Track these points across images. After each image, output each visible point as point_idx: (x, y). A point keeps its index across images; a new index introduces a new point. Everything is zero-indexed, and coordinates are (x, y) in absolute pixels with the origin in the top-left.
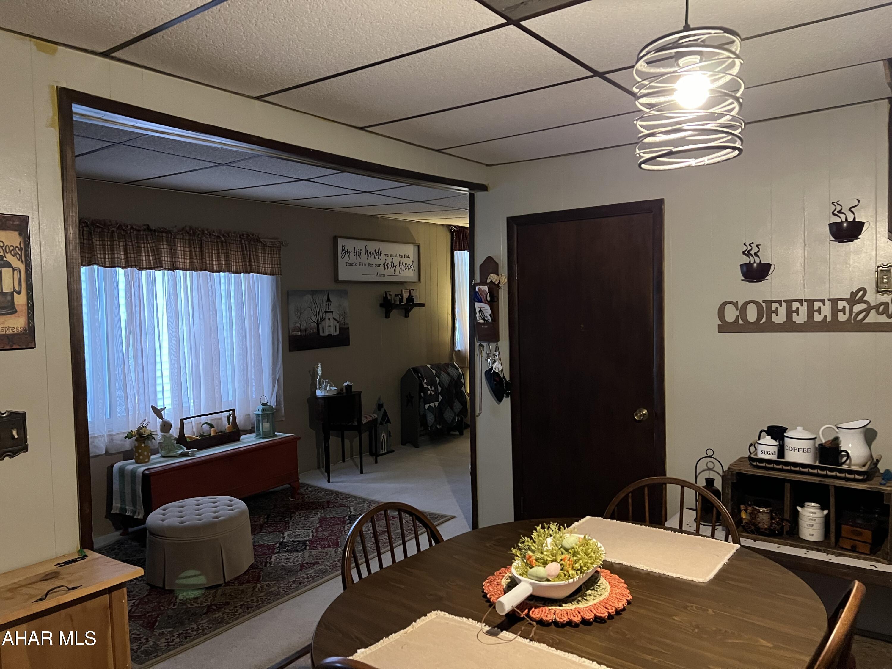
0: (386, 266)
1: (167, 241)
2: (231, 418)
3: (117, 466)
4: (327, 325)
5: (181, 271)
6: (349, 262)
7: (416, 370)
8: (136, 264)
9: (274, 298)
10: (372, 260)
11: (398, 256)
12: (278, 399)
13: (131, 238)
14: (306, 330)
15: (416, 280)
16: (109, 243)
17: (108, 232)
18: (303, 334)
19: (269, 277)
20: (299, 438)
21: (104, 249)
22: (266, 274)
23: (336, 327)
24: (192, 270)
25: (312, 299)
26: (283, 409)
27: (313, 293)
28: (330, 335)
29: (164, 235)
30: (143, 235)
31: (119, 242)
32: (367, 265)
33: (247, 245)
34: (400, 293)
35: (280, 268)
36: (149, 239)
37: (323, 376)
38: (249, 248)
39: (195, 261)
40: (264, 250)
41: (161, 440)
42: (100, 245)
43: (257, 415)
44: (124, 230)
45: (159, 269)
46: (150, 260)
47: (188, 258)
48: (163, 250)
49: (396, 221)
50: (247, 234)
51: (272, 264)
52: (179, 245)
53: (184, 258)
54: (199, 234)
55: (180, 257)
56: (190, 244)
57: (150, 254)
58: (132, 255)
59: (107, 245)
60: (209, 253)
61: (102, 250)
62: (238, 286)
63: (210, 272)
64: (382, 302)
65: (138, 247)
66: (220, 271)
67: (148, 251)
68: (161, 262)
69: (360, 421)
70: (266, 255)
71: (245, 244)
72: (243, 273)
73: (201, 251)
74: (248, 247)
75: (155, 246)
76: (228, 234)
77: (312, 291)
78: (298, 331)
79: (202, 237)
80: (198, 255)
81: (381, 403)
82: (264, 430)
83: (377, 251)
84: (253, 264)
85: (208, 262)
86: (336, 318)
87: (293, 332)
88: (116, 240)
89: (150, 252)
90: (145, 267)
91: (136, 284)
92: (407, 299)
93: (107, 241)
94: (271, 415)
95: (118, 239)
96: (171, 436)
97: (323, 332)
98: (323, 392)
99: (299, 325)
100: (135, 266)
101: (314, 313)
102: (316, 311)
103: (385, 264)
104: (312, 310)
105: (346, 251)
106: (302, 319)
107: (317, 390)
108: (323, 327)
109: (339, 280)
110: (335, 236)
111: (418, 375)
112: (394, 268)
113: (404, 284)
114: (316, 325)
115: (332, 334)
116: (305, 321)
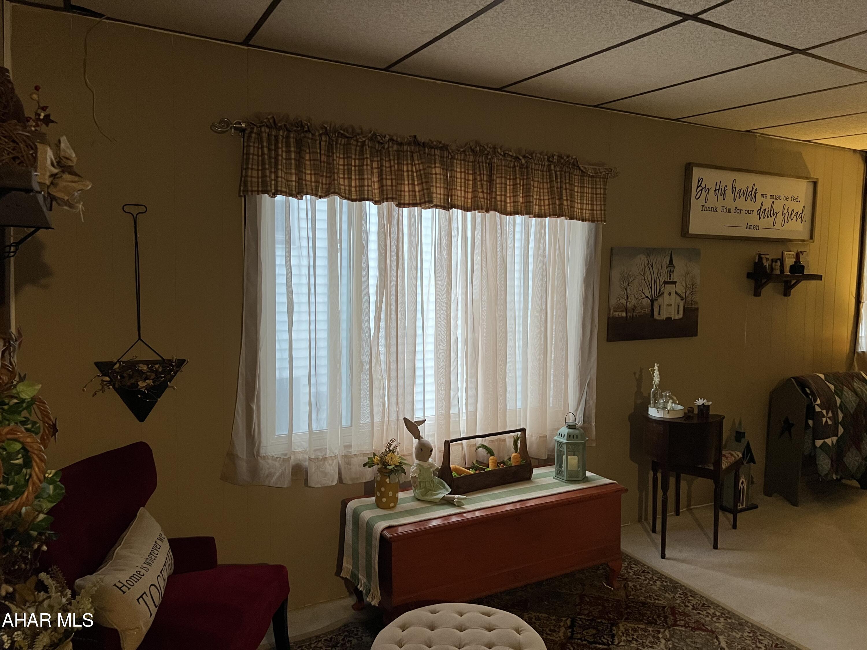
0: (761, 213)
1: (442, 162)
2: (519, 442)
3: (352, 505)
4: (666, 303)
5: (460, 211)
6: (707, 205)
7: (802, 383)
8: (394, 196)
9: (590, 258)
10: (742, 204)
11: (782, 197)
12: (587, 412)
13: (389, 156)
14: (634, 309)
15: (805, 236)
16: (357, 162)
17: (357, 146)
18: (629, 315)
19: (586, 224)
20: (626, 490)
21: (349, 171)
22: (583, 220)
23: (678, 306)
24: (474, 210)
25: (646, 262)
26: (594, 429)
27: (650, 251)
28: (669, 319)
29: (438, 152)
30: (407, 151)
31: (372, 161)
32: (733, 211)
33: (558, 173)
34: (780, 257)
35: (604, 210)
36: (415, 158)
37: (662, 386)
38: (561, 178)
39: (481, 195)
40: (582, 181)
41: (414, 472)
42: (344, 165)
43: (560, 443)
44: (379, 142)
45: (427, 205)
46: (415, 191)
47: (470, 190)
48: (434, 176)
49: (783, 141)
50: (558, 156)
51: (592, 205)
52: (458, 170)
53: (465, 191)
54: (488, 154)
55: (459, 188)
56: (474, 169)
57: (416, 183)
58: (389, 182)
59: (355, 166)
60: (502, 184)
61: (346, 172)
62: (540, 237)
63: (501, 213)
64: (751, 271)
65: (398, 170)
66: (516, 213)
67: (413, 176)
68: (430, 194)
69: (718, 463)
70: (586, 190)
71: (556, 172)
72: (550, 216)
73: (490, 181)
74: (559, 177)
75: (424, 169)
76: (531, 154)
77: (647, 249)
78: (622, 311)
79: (492, 158)
80: (485, 187)
81: (742, 431)
82: (569, 469)
83: (750, 189)
84: (565, 203)
85: (499, 198)
86: (680, 292)
87: (615, 311)
88: (367, 158)
89: (416, 179)
90: (407, 202)
91: (394, 229)
92: (792, 267)
93: (355, 159)
94: (581, 447)
95: (370, 156)
96: (432, 466)
97: (659, 314)
98: (661, 412)
99: (623, 301)
100: (393, 199)
101: (648, 283)
102: (650, 280)
103: (760, 209)
104: (646, 278)
105: (703, 188)
106: (630, 292)
107: (650, 407)
108: (660, 306)
109: (690, 233)
110: (690, 164)
111: (806, 390)
112: (773, 217)
113: (788, 243)
114: (649, 301)
115: (671, 318)
116: (633, 296)
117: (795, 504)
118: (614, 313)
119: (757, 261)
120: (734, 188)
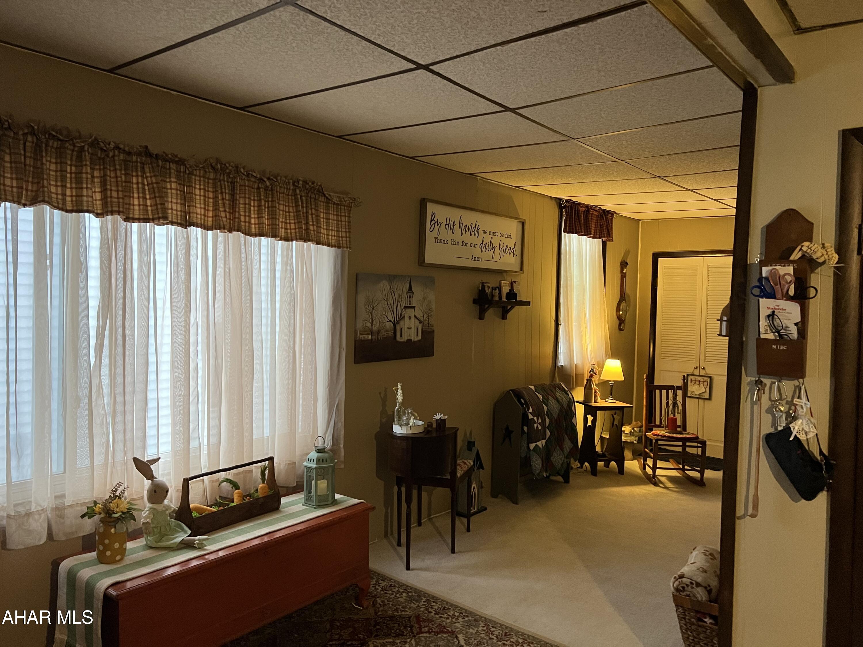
0: (483, 246)
1: (178, 177)
2: (267, 472)
3: (65, 565)
4: (406, 326)
5: (199, 230)
6: (440, 238)
7: (518, 394)
8: (121, 209)
9: (337, 283)
10: (468, 238)
11: (499, 234)
12: (335, 435)
13: (115, 165)
14: (378, 332)
15: (517, 268)
16: (74, 169)
17: (73, 151)
18: (374, 337)
19: (332, 249)
20: (374, 508)
21: (63, 179)
22: (329, 246)
23: (417, 329)
24: (216, 229)
25: (389, 287)
26: (342, 450)
27: (391, 278)
28: (409, 341)
29: (173, 166)
30: (137, 162)
31: (92, 169)
32: (461, 244)
33: (304, 198)
34: (498, 286)
35: (349, 237)
36: (147, 170)
37: (405, 404)
38: (306, 203)
39: (223, 214)
40: (327, 208)
42: (56, 171)
43: (309, 469)
44: (102, 149)
45: (161, 221)
46: (147, 206)
47: (211, 208)
48: (169, 191)
49: (498, 185)
50: (303, 181)
51: (338, 231)
52: (197, 186)
53: (205, 209)
54: (230, 173)
55: (198, 205)
56: (215, 186)
57: (148, 197)
58: (115, 194)
59: (71, 173)
60: (245, 204)
61: (59, 179)
62: (287, 259)
63: (246, 234)
64: (476, 297)
65: (125, 182)
66: (261, 235)
67: (144, 189)
68: (165, 210)
69: (454, 473)
70: (331, 217)
71: (301, 197)
72: (296, 240)
73: (233, 200)
74: (304, 202)
75: (157, 183)
76: (276, 177)
77: (389, 275)
78: (368, 334)
79: (235, 177)
80: (227, 206)
81: (473, 440)
82: (318, 494)
83: (474, 225)
84: (311, 228)
85: (242, 218)
86: (418, 316)
87: (361, 334)
88: (86, 165)
89: (147, 192)
90: (137, 216)
91: (121, 246)
92: (507, 294)
93: (71, 165)
94: (330, 470)
95: (91, 163)
97: (401, 336)
98: (404, 428)
99: (369, 325)
100: (119, 213)
101: (390, 308)
102: (392, 304)
103: (482, 243)
104: (389, 303)
105: (435, 222)
106: (374, 317)
107: (395, 424)
108: (401, 329)
109: (426, 262)
110: (424, 199)
111: (521, 401)
112: (492, 251)
113: (504, 274)
114: (392, 325)
115: (411, 340)
116: (377, 319)
117: (515, 502)
118: (361, 336)
119: (480, 288)
120: (461, 224)
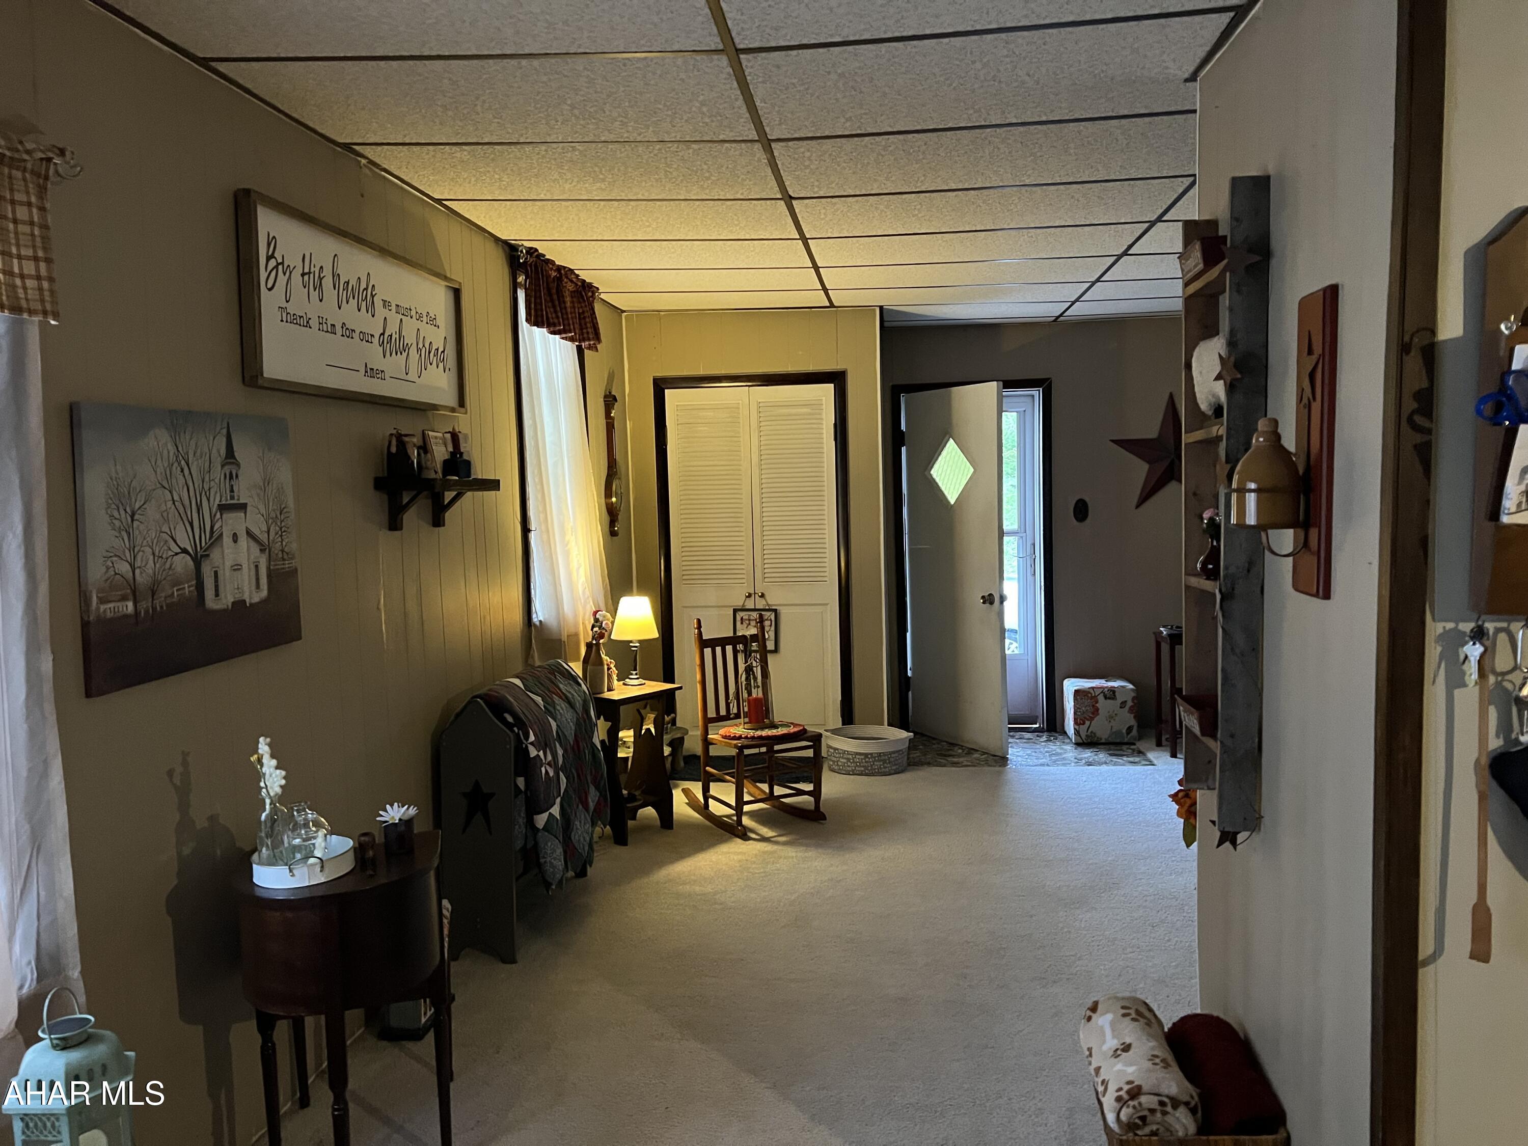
0: (386, 341)
4: (228, 564)
6: (291, 307)
7: (495, 704)
10: (351, 315)
11: (413, 313)
14: (153, 589)
15: (453, 400)
18: (144, 605)
23: (256, 568)
25: (174, 448)
27: (179, 421)
28: (239, 604)
32: (339, 330)
35: (50, 281)
37: (292, 796)
49: (402, 190)
77: (172, 412)
78: (124, 598)
83: (363, 286)
86: (256, 531)
87: (102, 601)
92: (446, 462)
97: (217, 594)
99: (124, 568)
101: (182, 510)
102: (187, 502)
103: (383, 334)
104: (176, 498)
105: (278, 264)
106: (139, 541)
107: (260, 863)
108: (216, 573)
109: (265, 375)
110: (247, 192)
111: (505, 719)
112: (405, 354)
114: (191, 563)
115: (245, 601)
116: (148, 550)
117: (510, 959)
118: (102, 607)
119: (394, 449)
120: (336, 276)
